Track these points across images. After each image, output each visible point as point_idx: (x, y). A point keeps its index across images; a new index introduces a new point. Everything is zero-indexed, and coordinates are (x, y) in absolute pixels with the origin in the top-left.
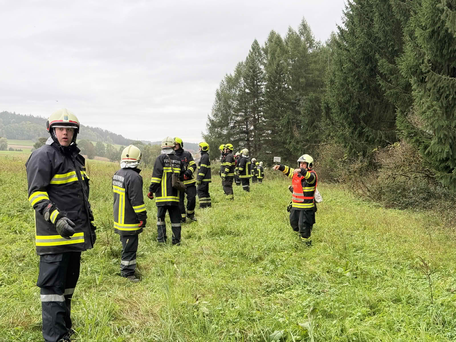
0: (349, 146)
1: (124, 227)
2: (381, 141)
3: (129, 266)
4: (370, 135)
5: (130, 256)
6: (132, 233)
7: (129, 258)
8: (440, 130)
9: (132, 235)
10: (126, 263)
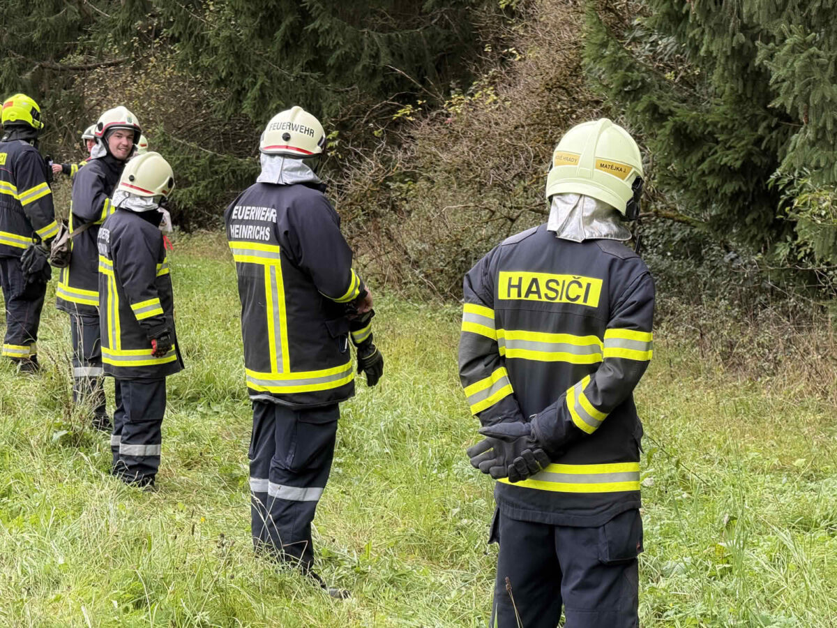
0: (258, 86)
1: (122, 358)
2: (375, 70)
3: (145, 458)
4: (337, 46)
5: (145, 432)
6: (143, 373)
7: (144, 437)
8: (823, 111)
9: (142, 376)
10: (137, 450)
